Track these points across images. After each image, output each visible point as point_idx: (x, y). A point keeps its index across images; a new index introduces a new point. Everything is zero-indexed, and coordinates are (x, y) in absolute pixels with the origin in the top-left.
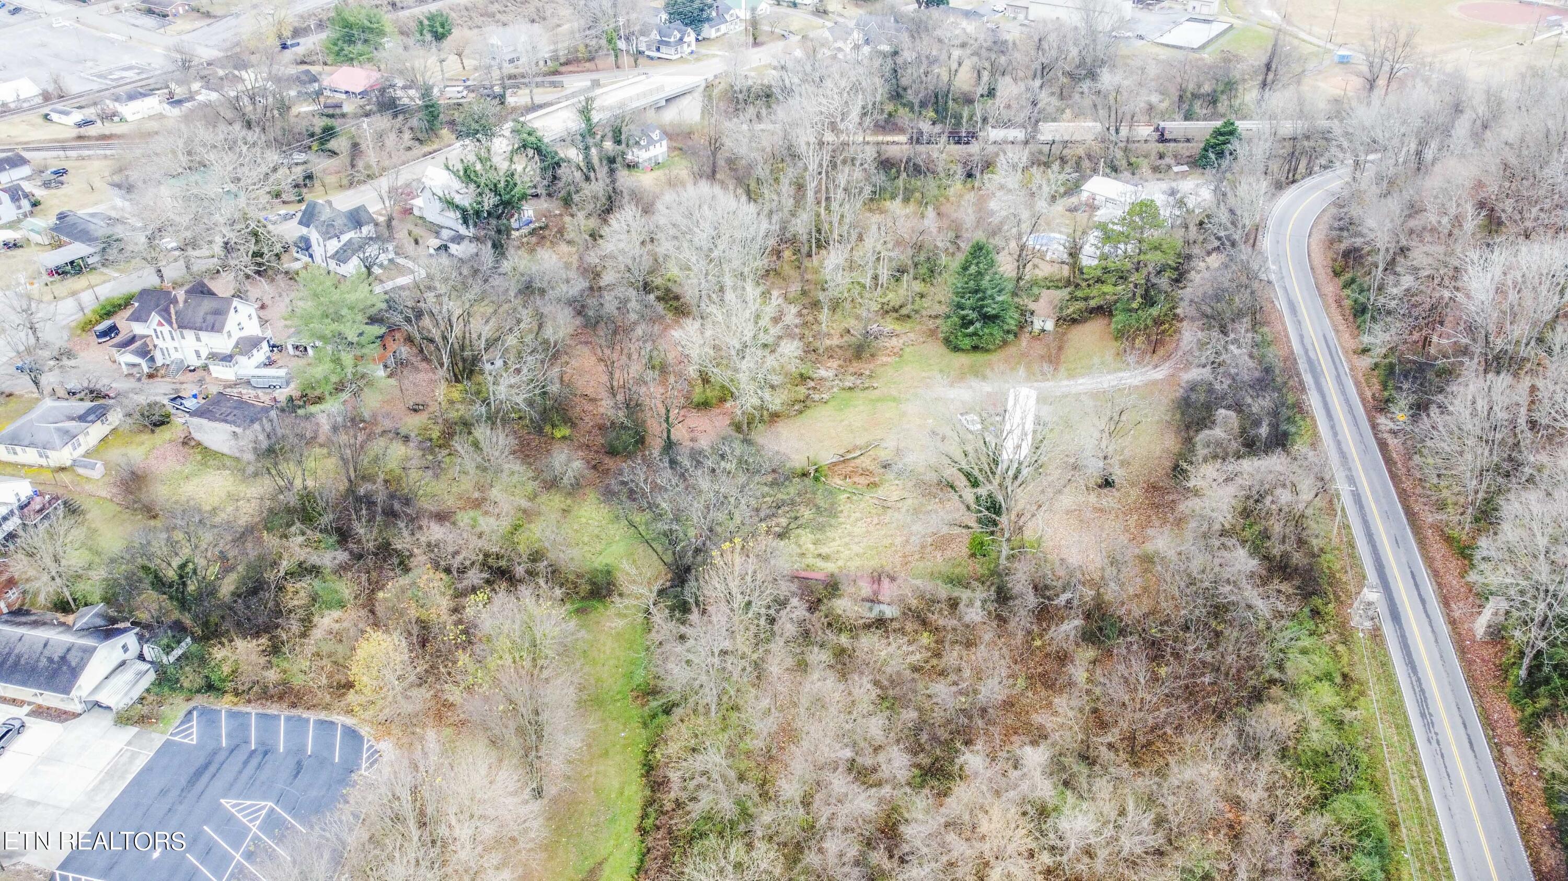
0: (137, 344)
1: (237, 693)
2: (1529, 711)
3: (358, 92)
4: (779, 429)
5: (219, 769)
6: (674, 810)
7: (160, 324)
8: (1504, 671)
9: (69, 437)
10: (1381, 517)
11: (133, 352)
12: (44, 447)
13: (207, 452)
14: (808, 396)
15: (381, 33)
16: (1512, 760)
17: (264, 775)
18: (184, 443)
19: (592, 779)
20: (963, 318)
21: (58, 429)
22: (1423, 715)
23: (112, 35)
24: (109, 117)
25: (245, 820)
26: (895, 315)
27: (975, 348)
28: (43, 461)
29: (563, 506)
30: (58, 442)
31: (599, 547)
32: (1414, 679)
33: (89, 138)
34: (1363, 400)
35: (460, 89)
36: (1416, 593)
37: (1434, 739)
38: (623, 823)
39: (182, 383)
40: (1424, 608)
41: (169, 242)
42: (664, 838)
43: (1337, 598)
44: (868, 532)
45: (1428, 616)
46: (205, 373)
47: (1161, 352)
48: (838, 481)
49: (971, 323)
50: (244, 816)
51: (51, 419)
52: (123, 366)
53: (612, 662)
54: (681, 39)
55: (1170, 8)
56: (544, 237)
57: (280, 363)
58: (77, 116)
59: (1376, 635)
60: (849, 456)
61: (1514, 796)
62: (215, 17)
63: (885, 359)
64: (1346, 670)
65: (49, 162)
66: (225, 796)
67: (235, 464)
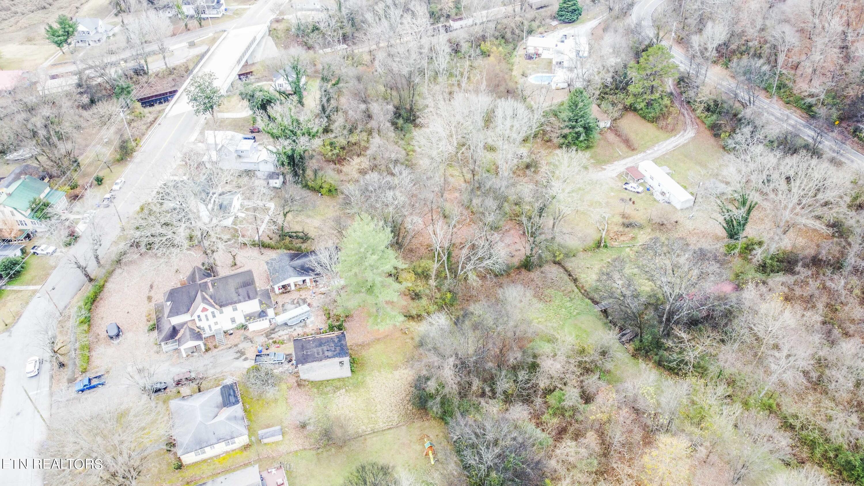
7: (204, 310)
11: (191, 339)
12: (230, 438)
13: (316, 384)
18: (298, 385)
20: (577, 133)
27: (588, 147)
28: (229, 448)
30: (240, 429)
46: (243, 331)
48: (614, 243)
67: (341, 383)
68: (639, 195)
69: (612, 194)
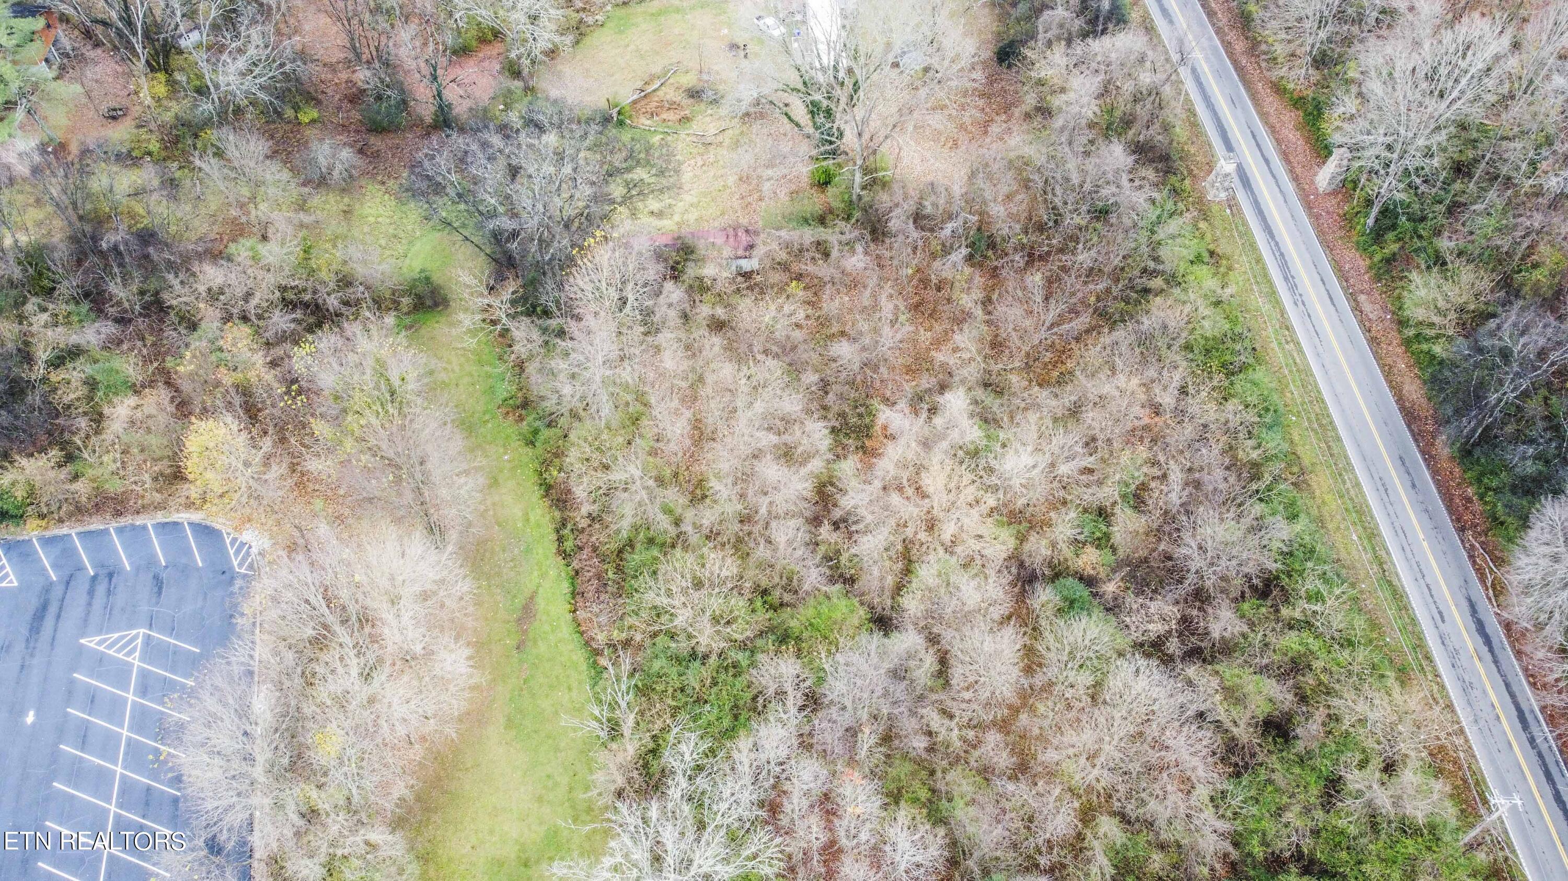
1: (42, 516)
2: (1377, 258)
4: (559, 67)
5: (61, 608)
6: (590, 526)
8: (1348, 220)
10: (1214, 77)
14: (581, 21)
16: (1367, 307)
17: (120, 599)
19: (491, 513)
22: (1286, 279)
25: (120, 656)
29: (342, 207)
31: (401, 249)
32: (1272, 244)
36: (1259, 154)
37: (1300, 301)
38: (540, 551)
40: (1270, 168)
42: (590, 558)
43: (1190, 172)
44: (695, 176)
45: (1274, 176)
48: (644, 122)
50: (118, 651)
53: (466, 380)
59: (1232, 203)
60: (649, 89)
61: (1373, 341)
64: (1211, 247)
66: (83, 635)
69: (726, 31)
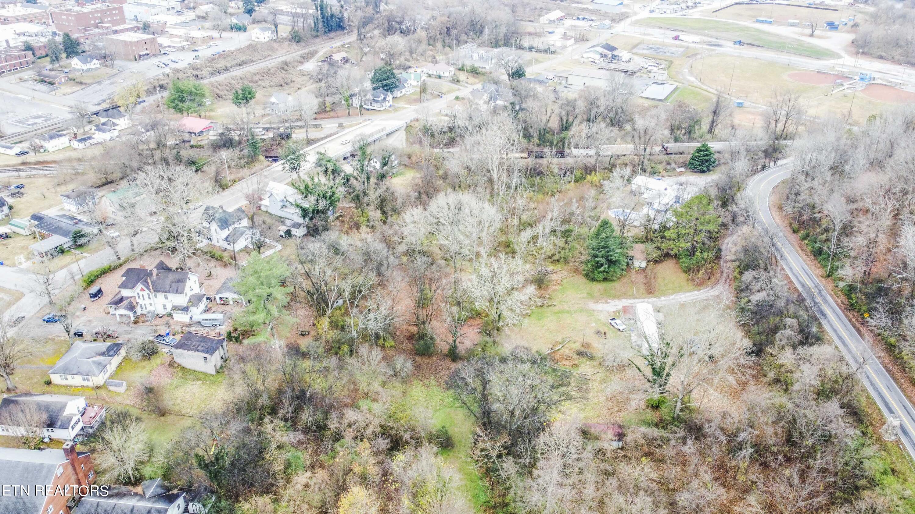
0: (125, 303)
3: (197, 132)
7: (142, 290)
9: (103, 367)
11: (125, 308)
12: (86, 375)
13: (184, 370)
15: (203, 95)
18: (170, 365)
20: (597, 262)
21: (94, 362)
23: (21, 96)
24: (36, 149)
26: (550, 260)
27: (605, 279)
28: (86, 383)
29: (402, 390)
30: (96, 371)
33: (29, 163)
34: (838, 305)
35: (261, 130)
36: (909, 417)
39: (157, 326)
41: (114, 233)
43: (871, 423)
44: (583, 395)
46: (169, 318)
47: (713, 279)
49: (602, 265)
51: (87, 356)
52: (118, 316)
54: (385, 99)
55: (641, 76)
56: (343, 222)
57: (213, 309)
58: (17, 149)
59: (898, 442)
60: (556, 348)
62: (85, 84)
63: (555, 287)
64: (892, 466)
65: (11, 180)
67: (203, 377)
68: (620, 333)
69: (594, 324)
